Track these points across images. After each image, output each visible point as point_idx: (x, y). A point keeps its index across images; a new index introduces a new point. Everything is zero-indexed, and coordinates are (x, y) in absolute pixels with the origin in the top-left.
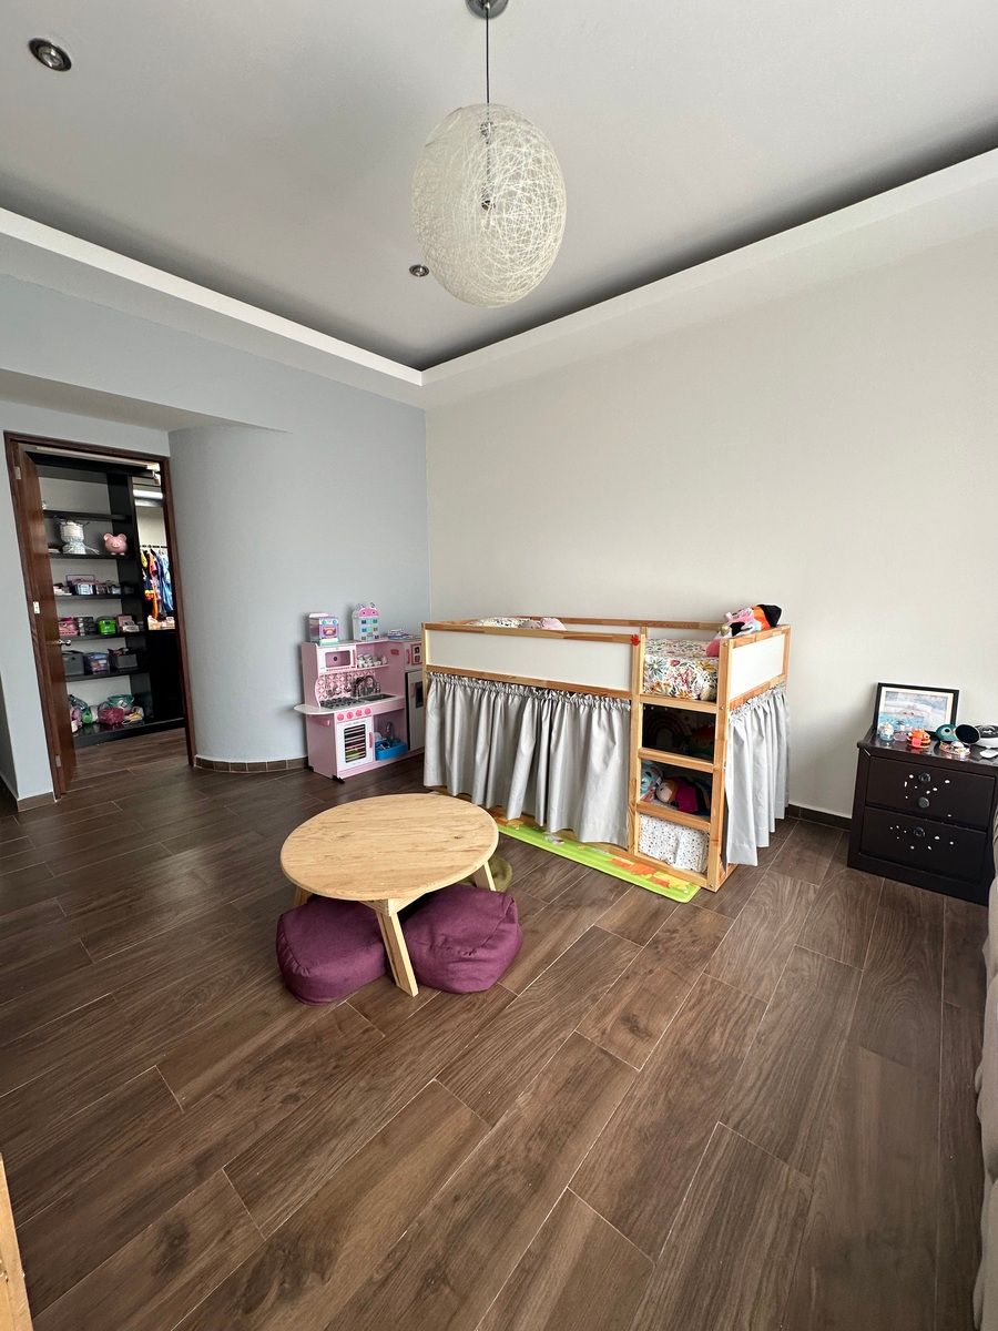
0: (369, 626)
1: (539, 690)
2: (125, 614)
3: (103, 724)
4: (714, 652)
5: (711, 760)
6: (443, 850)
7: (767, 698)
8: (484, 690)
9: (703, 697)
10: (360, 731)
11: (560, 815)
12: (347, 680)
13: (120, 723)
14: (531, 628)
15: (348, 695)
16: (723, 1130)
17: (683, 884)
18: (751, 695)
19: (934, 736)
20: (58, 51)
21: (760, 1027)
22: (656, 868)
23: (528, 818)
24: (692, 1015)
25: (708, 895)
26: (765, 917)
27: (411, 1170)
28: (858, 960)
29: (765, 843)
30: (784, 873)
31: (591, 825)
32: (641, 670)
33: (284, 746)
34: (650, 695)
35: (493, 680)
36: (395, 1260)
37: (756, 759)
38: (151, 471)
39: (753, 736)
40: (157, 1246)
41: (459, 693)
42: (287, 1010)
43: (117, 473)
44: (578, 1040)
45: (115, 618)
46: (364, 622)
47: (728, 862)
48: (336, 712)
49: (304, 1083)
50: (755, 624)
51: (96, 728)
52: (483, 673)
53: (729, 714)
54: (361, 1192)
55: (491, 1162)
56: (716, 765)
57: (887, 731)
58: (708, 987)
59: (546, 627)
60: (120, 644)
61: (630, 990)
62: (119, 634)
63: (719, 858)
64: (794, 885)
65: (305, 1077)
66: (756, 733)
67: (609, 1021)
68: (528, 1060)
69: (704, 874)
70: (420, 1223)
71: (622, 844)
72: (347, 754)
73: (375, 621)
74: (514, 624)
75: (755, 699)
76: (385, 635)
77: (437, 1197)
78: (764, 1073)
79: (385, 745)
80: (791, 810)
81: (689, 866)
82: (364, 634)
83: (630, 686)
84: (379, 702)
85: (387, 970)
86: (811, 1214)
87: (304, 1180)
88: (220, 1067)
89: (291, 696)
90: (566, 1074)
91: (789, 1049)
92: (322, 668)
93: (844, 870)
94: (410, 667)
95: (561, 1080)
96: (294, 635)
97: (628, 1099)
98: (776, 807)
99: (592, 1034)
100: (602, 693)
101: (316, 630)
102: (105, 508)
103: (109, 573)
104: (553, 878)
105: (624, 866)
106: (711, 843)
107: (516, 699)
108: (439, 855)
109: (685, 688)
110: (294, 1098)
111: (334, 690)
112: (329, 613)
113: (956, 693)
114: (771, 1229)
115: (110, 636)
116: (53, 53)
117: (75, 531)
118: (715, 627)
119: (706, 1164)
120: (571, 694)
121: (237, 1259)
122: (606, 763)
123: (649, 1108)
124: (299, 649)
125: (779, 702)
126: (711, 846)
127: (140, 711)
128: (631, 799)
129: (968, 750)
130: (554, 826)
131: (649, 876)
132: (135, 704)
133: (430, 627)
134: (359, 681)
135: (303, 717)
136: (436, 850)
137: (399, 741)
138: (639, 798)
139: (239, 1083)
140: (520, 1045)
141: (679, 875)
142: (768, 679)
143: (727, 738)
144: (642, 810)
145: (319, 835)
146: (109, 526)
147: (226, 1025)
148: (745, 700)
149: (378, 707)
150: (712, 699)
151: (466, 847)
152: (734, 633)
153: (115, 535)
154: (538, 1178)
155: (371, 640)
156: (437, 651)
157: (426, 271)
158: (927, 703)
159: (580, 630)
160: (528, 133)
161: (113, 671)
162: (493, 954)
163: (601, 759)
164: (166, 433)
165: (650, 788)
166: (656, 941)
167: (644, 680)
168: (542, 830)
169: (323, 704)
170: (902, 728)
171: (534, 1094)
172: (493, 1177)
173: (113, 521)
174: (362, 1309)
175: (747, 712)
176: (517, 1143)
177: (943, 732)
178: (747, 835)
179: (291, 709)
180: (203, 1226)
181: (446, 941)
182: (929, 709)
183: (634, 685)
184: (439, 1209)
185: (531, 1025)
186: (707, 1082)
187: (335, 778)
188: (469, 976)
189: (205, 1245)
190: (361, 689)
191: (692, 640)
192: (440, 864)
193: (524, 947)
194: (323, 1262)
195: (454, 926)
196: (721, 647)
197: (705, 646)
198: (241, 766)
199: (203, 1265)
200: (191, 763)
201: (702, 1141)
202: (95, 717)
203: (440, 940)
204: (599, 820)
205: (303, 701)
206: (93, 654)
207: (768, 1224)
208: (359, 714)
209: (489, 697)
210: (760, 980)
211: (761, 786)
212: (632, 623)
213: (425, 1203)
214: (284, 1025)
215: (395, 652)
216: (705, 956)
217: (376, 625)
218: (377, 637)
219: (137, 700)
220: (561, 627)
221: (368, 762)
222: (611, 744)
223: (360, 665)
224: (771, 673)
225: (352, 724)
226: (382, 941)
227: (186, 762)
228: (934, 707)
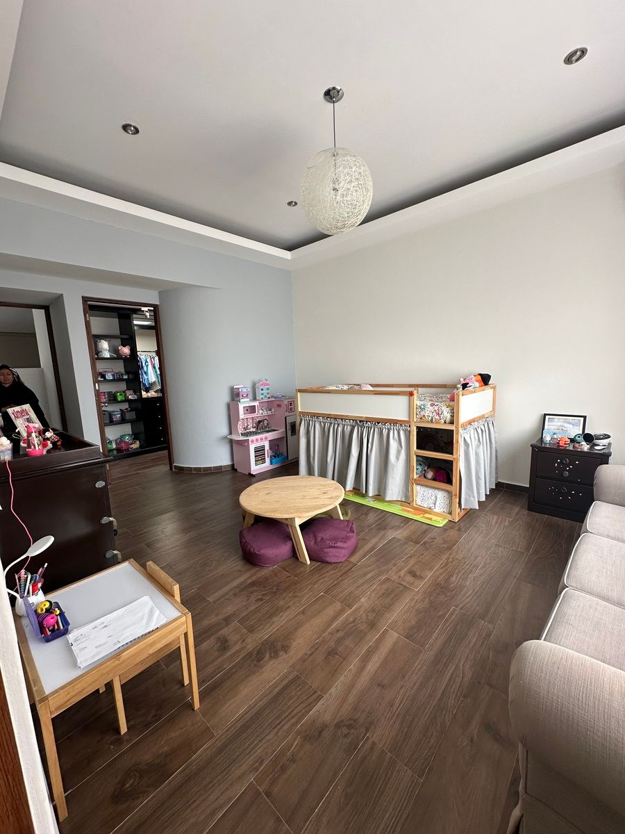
0: (265, 392)
1: (361, 422)
2: (128, 389)
3: (119, 450)
4: (452, 399)
5: (452, 454)
6: (318, 498)
7: (483, 423)
8: (331, 423)
9: (447, 421)
10: (263, 448)
11: (374, 487)
12: (253, 421)
13: (128, 449)
14: (355, 390)
15: (254, 430)
16: (454, 610)
17: (439, 519)
18: (473, 421)
19: (572, 440)
20: (134, 127)
21: (476, 574)
22: (425, 512)
23: (356, 490)
24: (441, 571)
25: (453, 524)
26: (482, 532)
27: (317, 622)
28: (528, 549)
29: (483, 499)
30: (493, 514)
31: (390, 492)
32: (415, 409)
33: (221, 458)
34: (420, 422)
35: (336, 418)
36: (315, 648)
37: (477, 454)
38: (143, 311)
39: (475, 443)
40: (217, 643)
41: (317, 426)
42: (249, 570)
43: (124, 313)
44: (387, 580)
45: (124, 392)
46: (262, 390)
47: (463, 507)
48: (250, 438)
49: (264, 595)
50: (475, 384)
51: (115, 452)
52: (330, 414)
53: (460, 430)
54: (296, 629)
55: (351, 620)
56: (455, 456)
57: (547, 438)
58: (450, 560)
59: (363, 389)
60: (125, 406)
61: (412, 561)
62: (127, 400)
63: (458, 505)
64: (498, 518)
65: (264, 593)
66: (477, 440)
67: (402, 573)
68: (365, 587)
69: (450, 513)
70: (324, 637)
71: (407, 501)
72: (256, 461)
73: (268, 389)
74: (346, 388)
75: (476, 423)
76: (272, 397)
77: (329, 630)
78: (475, 591)
79: (275, 457)
80: (499, 485)
81: (442, 510)
82: (263, 396)
83: (409, 418)
84: (270, 433)
85: (294, 554)
86: (492, 635)
87: (271, 625)
88: (226, 589)
89: (224, 431)
90: (383, 592)
91: (488, 583)
92: (242, 415)
93: (526, 512)
94: (287, 414)
95: (381, 593)
96: (225, 398)
97: (412, 600)
98: (490, 481)
99: (394, 577)
100: (395, 422)
101: (238, 395)
102: (117, 332)
103: (120, 367)
104: (371, 518)
105: (408, 511)
106: (454, 497)
107: (349, 427)
108: (317, 500)
109: (437, 417)
110: (262, 600)
111: (247, 427)
112: (244, 386)
113: (585, 417)
114: (474, 640)
115: (122, 402)
116: (132, 129)
117: (104, 345)
118: (454, 387)
119: (447, 620)
120: (378, 423)
121: (250, 647)
122: (398, 458)
123: (422, 602)
124: (228, 406)
125: (491, 425)
126: (454, 498)
127: (138, 442)
128: (411, 477)
129: (588, 446)
130: (371, 493)
131: (422, 516)
132: (134, 439)
133: (300, 391)
134: (259, 422)
135: (231, 441)
136: (314, 498)
137: (282, 454)
138: (415, 477)
139: (235, 595)
140: (361, 581)
141: (437, 514)
142: (483, 413)
143: (460, 441)
144: (418, 482)
145: (256, 493)
146: (119, 341)
147: (223, 575)
148: (470, 423)
149: (271, 436)
150: (452, 423)
151: (329, 497)
152: (463, 389)
153: (124, 346)
154: (372, 625)
155: (266, 400)
156: (304, 404)
157: (296, 204)
158: (570, 423)
159: (381, 390)
160: (355, 161)
161: (123, 421)
162: (345, 545)
163: (395, 455)
164: (157, 293)
165: (421, 472)
166: (425, 543)
167: (417, 414)
168: (365, 495)
169: (242, 434)
170: (555, 436)
171: (369, 598)
172: (353, 624)
173: (122, 339)
174: (304, 661)
175: (471, 429)
176: (362, 614)
177: (577, 438)
178: (473, 493)
179: (226, 437)
180: (233, 638)
181: (322, 539)
182: (571, 426)
183: (411, 416)
184: (331, 634)
185: (365, 574)
186: (449, 594)
187: (250, 474)
188: (332, 555)
189: (236, 643)
190: (261, 426)
191: (443, 394)
192: (318, 503)
193: (359, 546)
194: (286, 648)
195: (325, 534)
196: (455, 395)
197: (449, 396)
198: (199, 469)
199: (237, 648)
200: (171, 468)
201: (445, 614)
202: (114, 446)
203: (319, 539)
204: (394, 489)
205: (231, 433)
206: (114, 411)
207: (473, 638)
208: (262, 439)
209: (334, 426)
210: (476, 558)
211: (480, 468)
212: (410, 386)
213: (324, 632)
214: (248, 575)
215: (279, 406)
216: (450, 548)
217: (268, 391)
218: (269, 398)
219: (135, 436)
220: (371, 389)
221: (266, 466)
222: (400, 448)
223: (260, 414)
224: (486, 409)
225: (259, 444)
226: (291, 539)
227: (168, 468)
228: (573, 425)
